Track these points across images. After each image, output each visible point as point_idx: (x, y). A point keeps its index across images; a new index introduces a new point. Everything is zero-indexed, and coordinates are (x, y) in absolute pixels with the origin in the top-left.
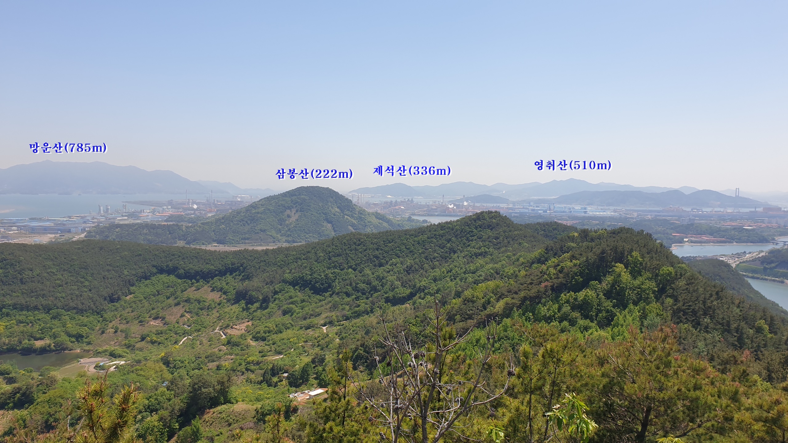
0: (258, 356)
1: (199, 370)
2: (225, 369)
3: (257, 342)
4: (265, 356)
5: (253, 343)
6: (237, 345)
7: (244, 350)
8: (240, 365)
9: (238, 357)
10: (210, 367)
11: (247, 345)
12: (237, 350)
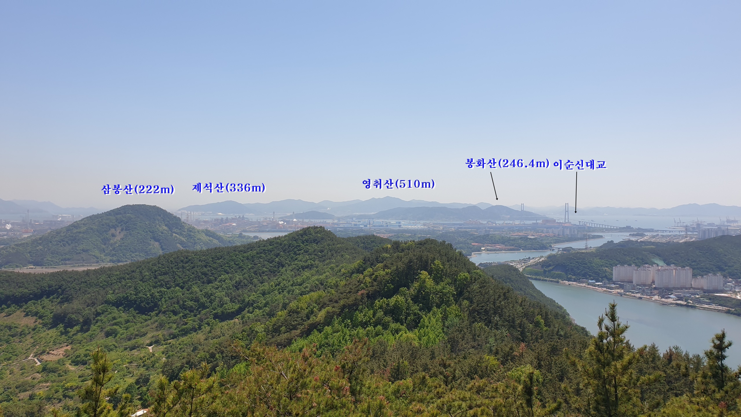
0: (78, 381)
1: (9, 401)
2: (39, 398)
3: (77, 367)
4: (85, 381)
5: (72, 368)
6: (53, 371)
7: (61, 376)
8: (56, 393)
9: (54, 384)
10: (21, 397)
11: (65, 371)
12: (53, 376)
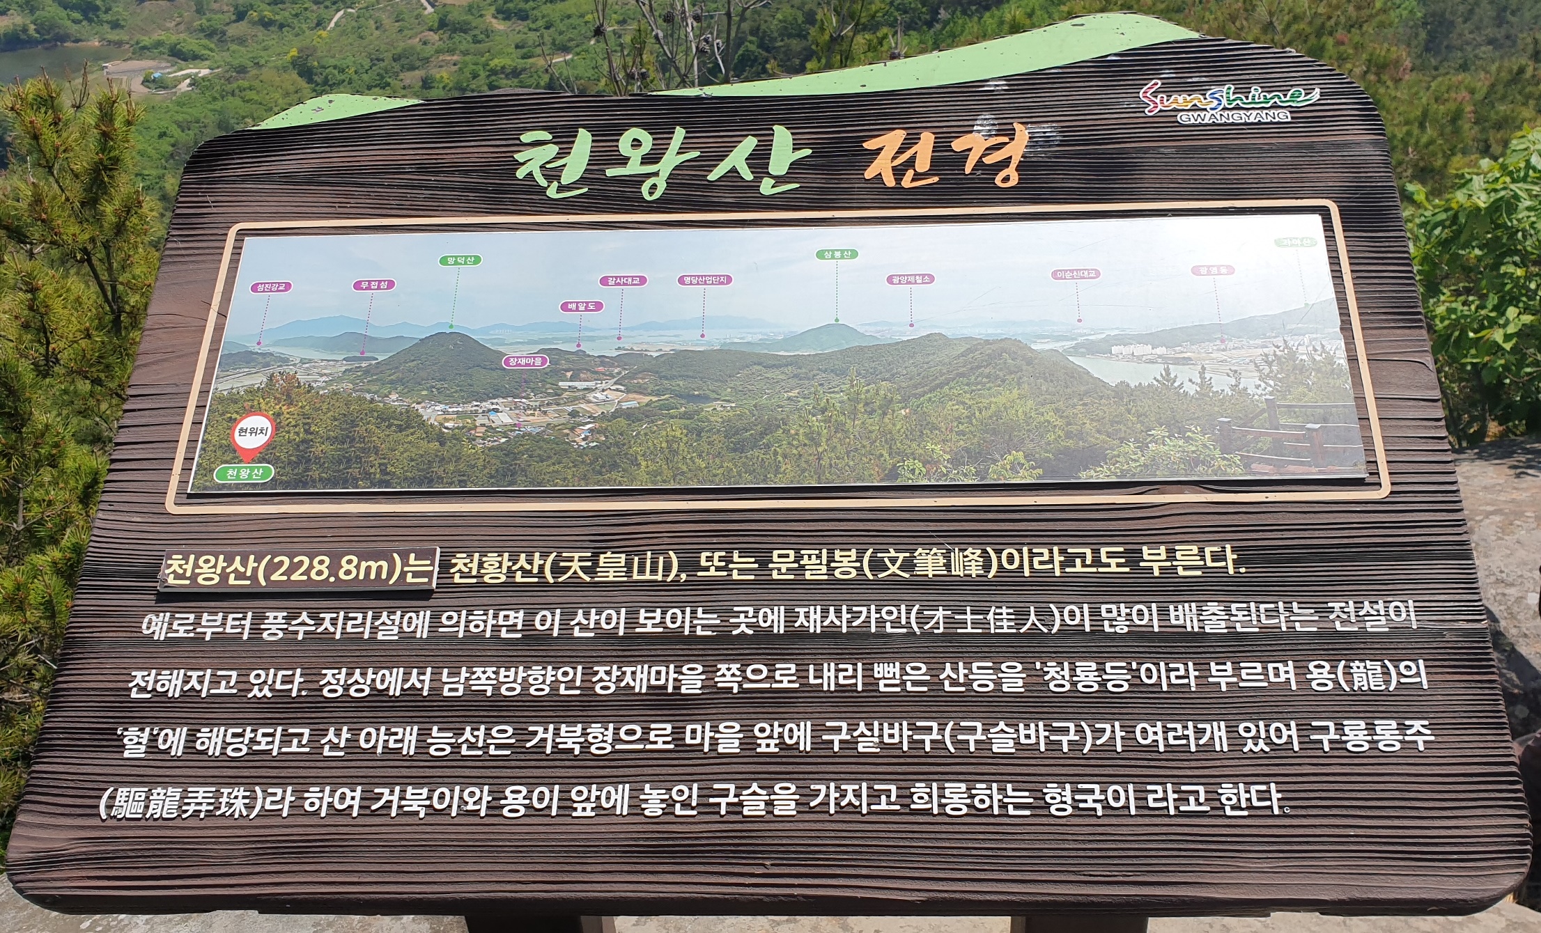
11: (487, 30)
12: (463, 40)
